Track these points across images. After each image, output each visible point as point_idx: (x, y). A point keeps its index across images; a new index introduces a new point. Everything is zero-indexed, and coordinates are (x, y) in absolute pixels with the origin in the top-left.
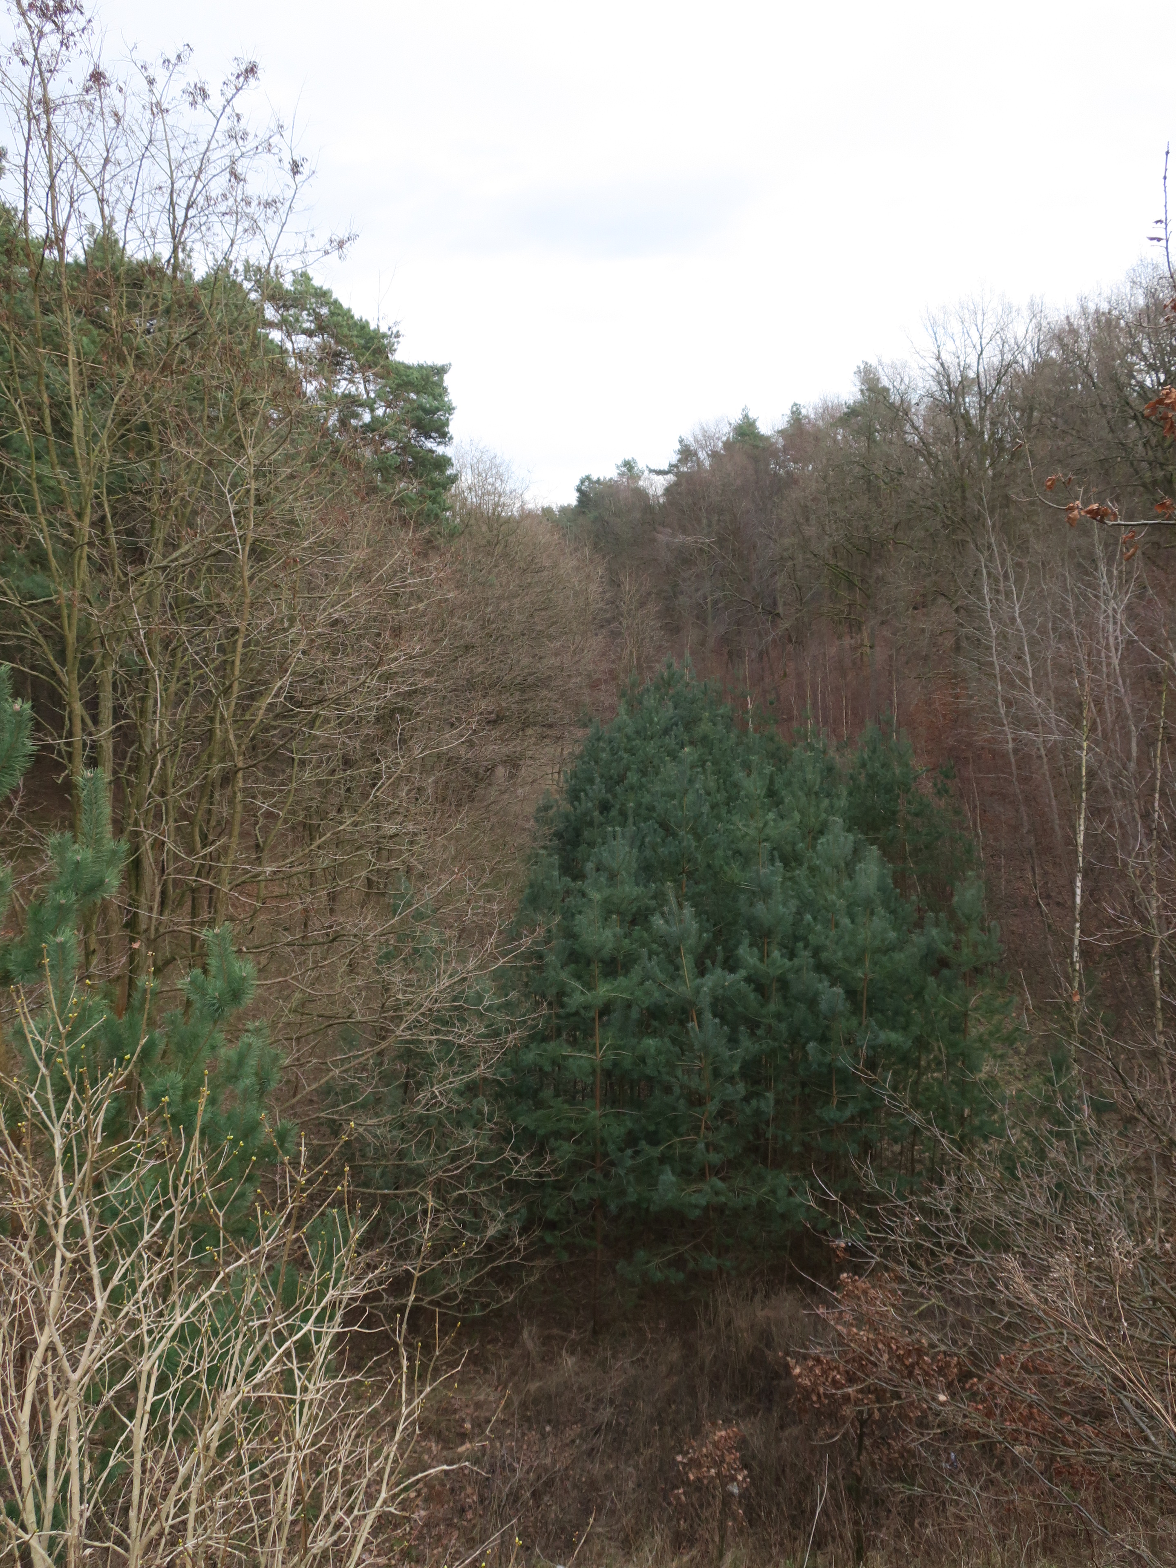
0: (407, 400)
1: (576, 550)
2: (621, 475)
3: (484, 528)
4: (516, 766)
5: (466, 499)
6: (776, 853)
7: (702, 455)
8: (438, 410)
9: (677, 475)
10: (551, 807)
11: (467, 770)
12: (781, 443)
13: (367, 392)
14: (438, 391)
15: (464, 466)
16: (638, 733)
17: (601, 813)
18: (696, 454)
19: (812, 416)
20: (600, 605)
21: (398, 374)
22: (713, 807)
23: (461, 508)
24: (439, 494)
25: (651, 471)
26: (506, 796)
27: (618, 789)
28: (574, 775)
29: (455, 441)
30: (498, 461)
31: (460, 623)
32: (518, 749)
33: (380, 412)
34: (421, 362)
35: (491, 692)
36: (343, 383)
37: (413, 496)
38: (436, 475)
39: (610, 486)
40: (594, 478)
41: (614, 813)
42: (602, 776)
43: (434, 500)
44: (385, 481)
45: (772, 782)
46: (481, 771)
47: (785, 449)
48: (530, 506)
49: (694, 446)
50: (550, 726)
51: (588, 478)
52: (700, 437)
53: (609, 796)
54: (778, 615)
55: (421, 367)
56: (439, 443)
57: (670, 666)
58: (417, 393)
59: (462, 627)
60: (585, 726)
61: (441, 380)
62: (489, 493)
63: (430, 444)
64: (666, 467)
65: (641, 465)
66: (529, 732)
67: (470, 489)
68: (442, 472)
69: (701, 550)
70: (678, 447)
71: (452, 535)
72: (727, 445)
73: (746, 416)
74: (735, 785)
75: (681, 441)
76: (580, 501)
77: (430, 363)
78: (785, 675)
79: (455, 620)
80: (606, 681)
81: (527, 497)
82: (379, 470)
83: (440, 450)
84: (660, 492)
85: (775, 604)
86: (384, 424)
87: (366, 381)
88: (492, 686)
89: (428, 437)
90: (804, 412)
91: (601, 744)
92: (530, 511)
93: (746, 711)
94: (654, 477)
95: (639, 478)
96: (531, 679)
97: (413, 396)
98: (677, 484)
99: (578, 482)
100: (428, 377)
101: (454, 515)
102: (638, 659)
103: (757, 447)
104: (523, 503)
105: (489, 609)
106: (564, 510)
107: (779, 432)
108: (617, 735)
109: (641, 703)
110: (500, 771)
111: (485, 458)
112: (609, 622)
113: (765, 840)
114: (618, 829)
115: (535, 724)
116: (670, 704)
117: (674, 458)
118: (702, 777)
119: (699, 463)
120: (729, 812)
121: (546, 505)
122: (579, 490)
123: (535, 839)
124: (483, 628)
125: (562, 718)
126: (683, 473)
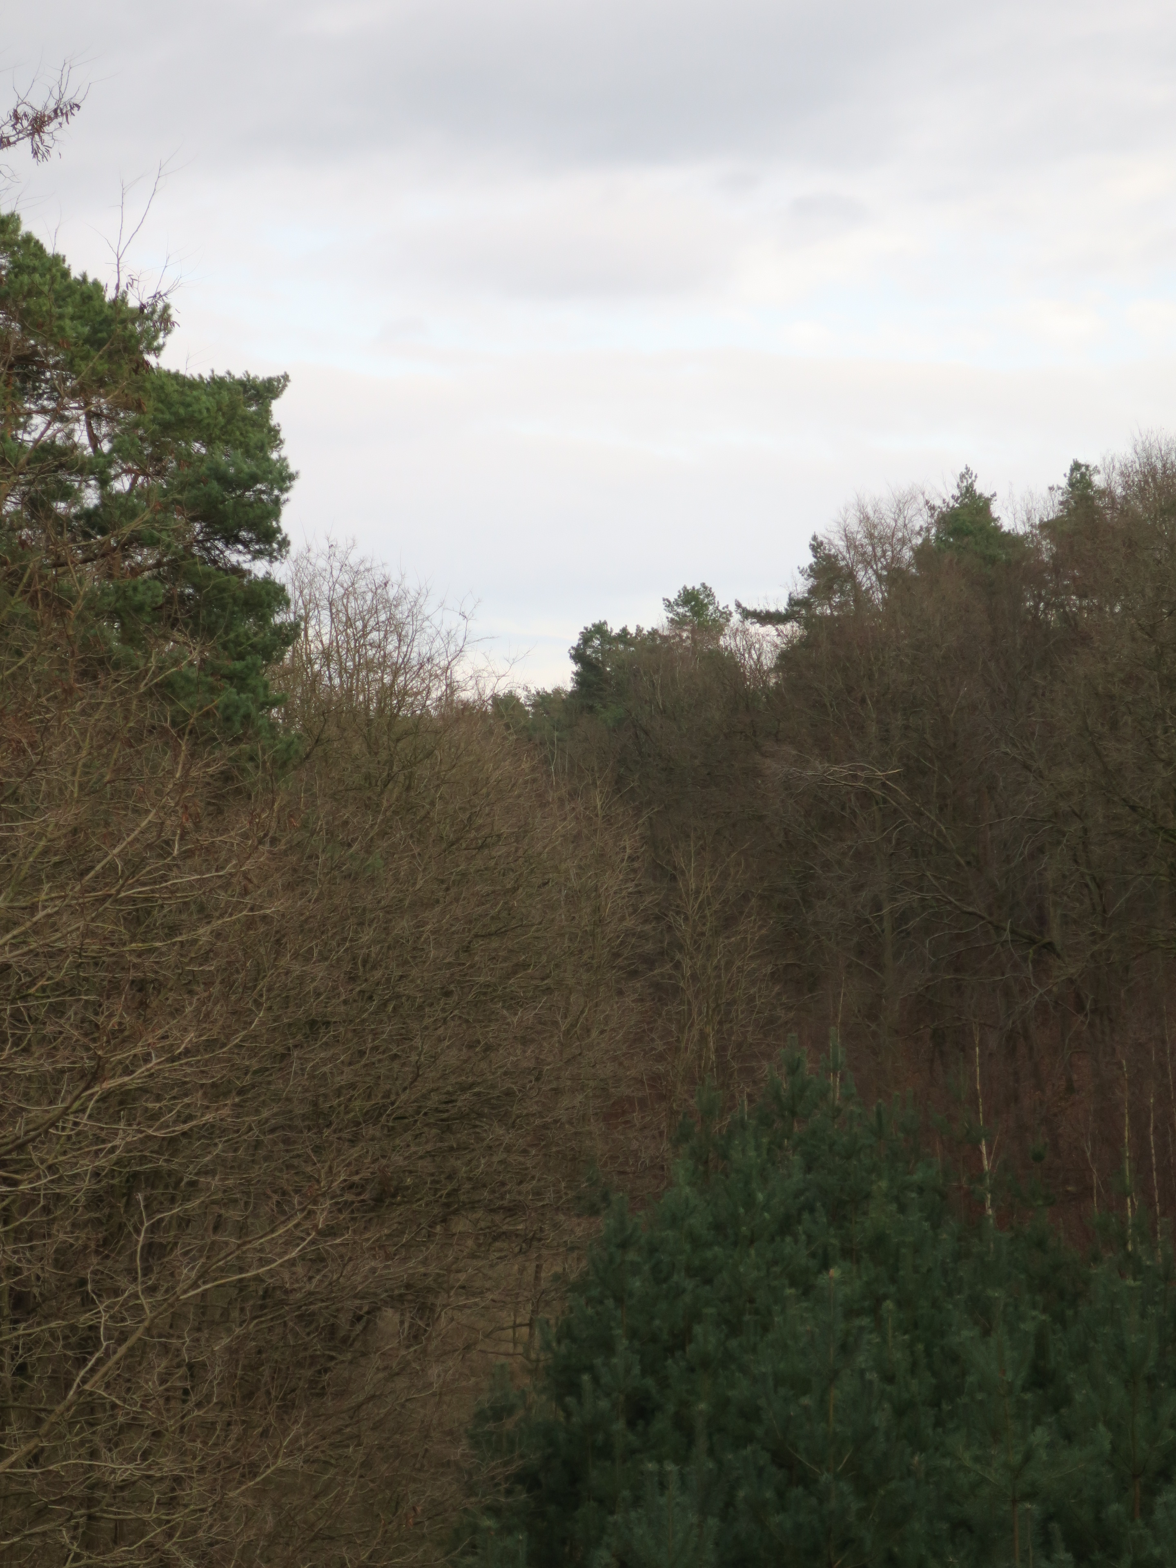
0: (186, 459)
1: (573, 794)
2: (677, 623)
3: (358, 747)
4: (425, 1310)
5: (317, 676)
6: (1055, 1527)
7: (865, 578)
8: (255, 479)
9: (808, 623)
10: (510, 1410)
11: (306, 1319)
12: (1047, 548)
13: (94, 440)
14: (255, 437)
15: (311, 603)
16: (718, 1227)
17: (631, 1424)
18: (851, 576)
19: (1119, 491)
20: (629, 923)
21: (165, 400)
22: (901, 1410)
23: (305, 701)
24: (254, 669)
25: (747, 614)
26: (401, 1383)
27: (673, 1367)
28: (566, 1333)
29: (294, 549)
30: (392, 592)
31: (297, 968)
32: (433, 1269)
33: (122, 484)
34: (220, 372)
35: (370, 1131)
36: (38, 421)
37: (193, 674)
38: (250, 624)
39: (653, 650)
40: (615, 629)
41: (661, 1424)
42: (633, 1334)
43: (239, 680)
44: (129, 638)
45: (1041, 1350)
46: (343, 1320)
47: (1057, 566)
48: (467, 695)
49: (846, 558)
50: (512, 1211)
51: (599, 629)
52: (860, 537)
53: (650, 1382)
54: (1049, 947)
55: (218, 384)
56: (257, 555)
57: (794, 1069)
58: (208, 443)
59: (301, 978)
60: (594, 1211)
61: (266, 413)
62: (369, 666)
63: (236, 557)
64: (782, 606)
65: (724, 599)
66: (460, 1225)
67: (326, 655)
68: (263, 619)
69: (865, 797)
70: (808, 559)
71: (282, 764)
72: (922, 554)
73: (969, 492)
74: (954, 1358)
75: (816, 547)
76: (581, 679)
77: (238, 374)
78: (1070, 1088)
79: (285, 961)
80: (642, 1102)
81: (461, 673)
82: (114, 614)
83: (259, 568)
84: (768, 661)
85: (1042, 920)
86: (131, 513)
87: (93, 416)
88: (373, 1115)
89: (232, 539)
90: (1099, 481)
91: (632, 1256)
92: (466, 706)
93: (978, 1176)
94: (755, 629)
95: (720, 631)
96: (463, 1100)
97: (197, 447)
98: (806, 644)
99: (575, 640)
100: (233, 406)
101: (287, 716)
102: (721, 1050)
103: (992, 560)
104: (451, 688)
105: (366, 937)
106: (543, 701)
107: (1043, 526)
108: (670, 1233)
109: (725, 1156)
110: (390, 1319)
111: (361, 586)
112: (650, 962)
113: (1030, 1496)
114: (670, 1467)
115: (473, 1205)
116: (796, 1159)
117: (801, 586)
118: (875, 1338)
119: (860, 597)
120: (938, 1423)
121: (502, 689)
122: (578, 656)
123: (470, 1490)
124: (352, 979)
125: (538, 1193)
126: (823, 618)
